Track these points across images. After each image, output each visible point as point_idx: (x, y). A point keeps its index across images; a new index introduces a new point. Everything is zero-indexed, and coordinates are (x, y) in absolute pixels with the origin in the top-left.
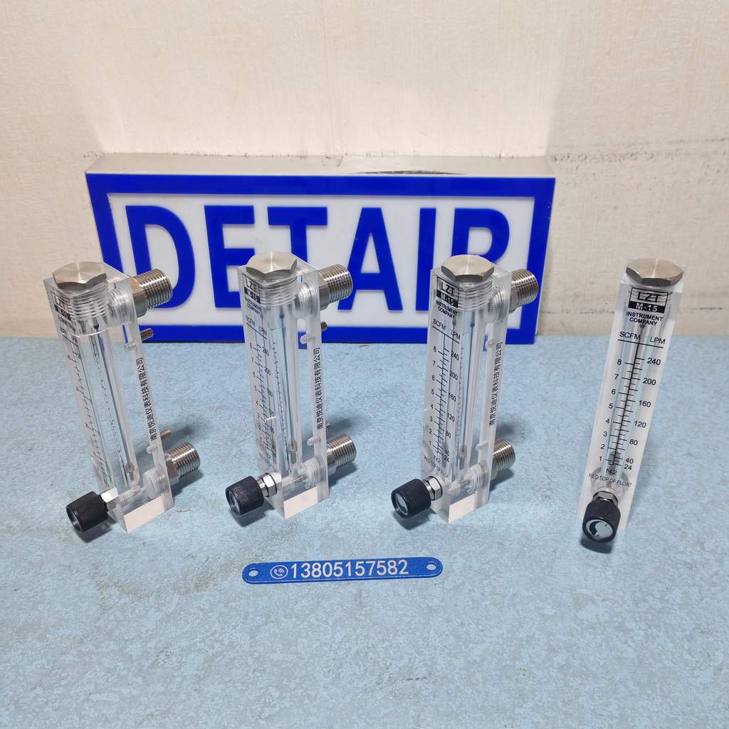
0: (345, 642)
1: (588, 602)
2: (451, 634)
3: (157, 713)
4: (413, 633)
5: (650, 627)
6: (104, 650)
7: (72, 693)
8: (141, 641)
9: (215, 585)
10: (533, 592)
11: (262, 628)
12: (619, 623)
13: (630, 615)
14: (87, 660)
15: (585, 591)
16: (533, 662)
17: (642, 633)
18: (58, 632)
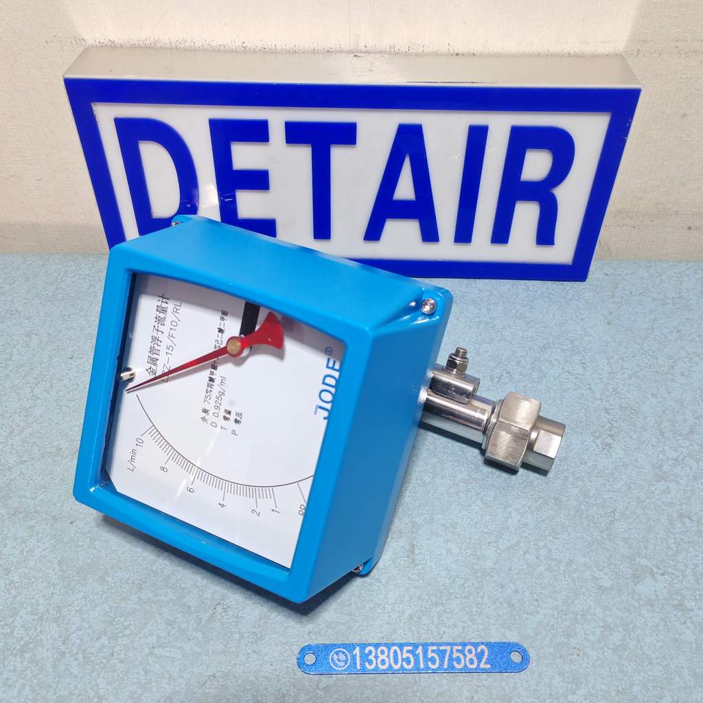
0: (399, 603)
1: (647, 574)
3: (220, 674)
6: (163, 598)
7: (135, 645)
8: (198, 589)
10: (590, 559)
12: (678, 600)
13: (690, 592)
14: (148, 608)
15: (644, 562)
16: (588, 640)
18: (117, 574)
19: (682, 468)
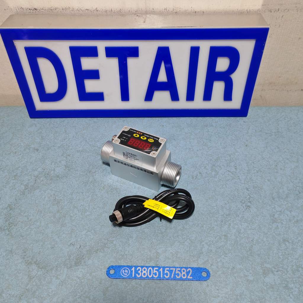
0: (150, 297)
1: (270, 272)
2: (202, 292)
4: (184, 291)
5: (301, 287)
9: (85, 262)
10: (243, 266)
11: (109, 289)
12: (285, 284)
13: (291, 279)
15: (268, 266)
17: (297, 289)
18: (8, 292)
19: (284, 215)
